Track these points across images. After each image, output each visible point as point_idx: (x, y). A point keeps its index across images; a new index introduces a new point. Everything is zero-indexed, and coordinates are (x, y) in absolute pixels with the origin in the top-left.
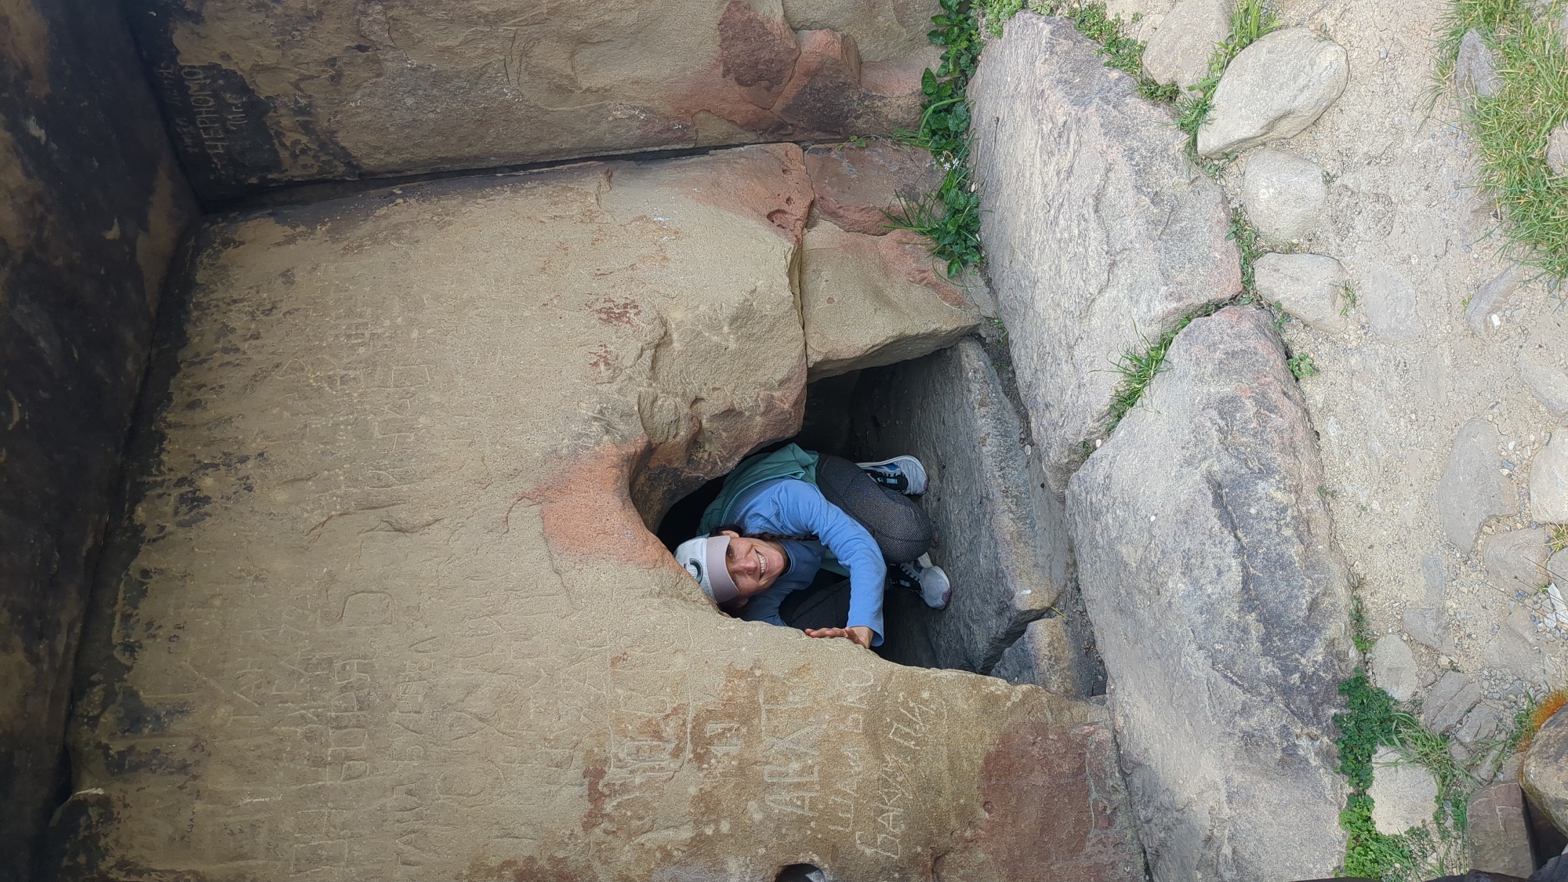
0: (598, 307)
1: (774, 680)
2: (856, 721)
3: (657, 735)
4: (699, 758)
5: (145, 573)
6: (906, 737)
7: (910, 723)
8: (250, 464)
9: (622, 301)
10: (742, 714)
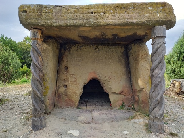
1: (78, 86)
3: (76, 79)
5: (91, 46)
8: (99, 52)
9: (111, 78)
10: (76, 84)
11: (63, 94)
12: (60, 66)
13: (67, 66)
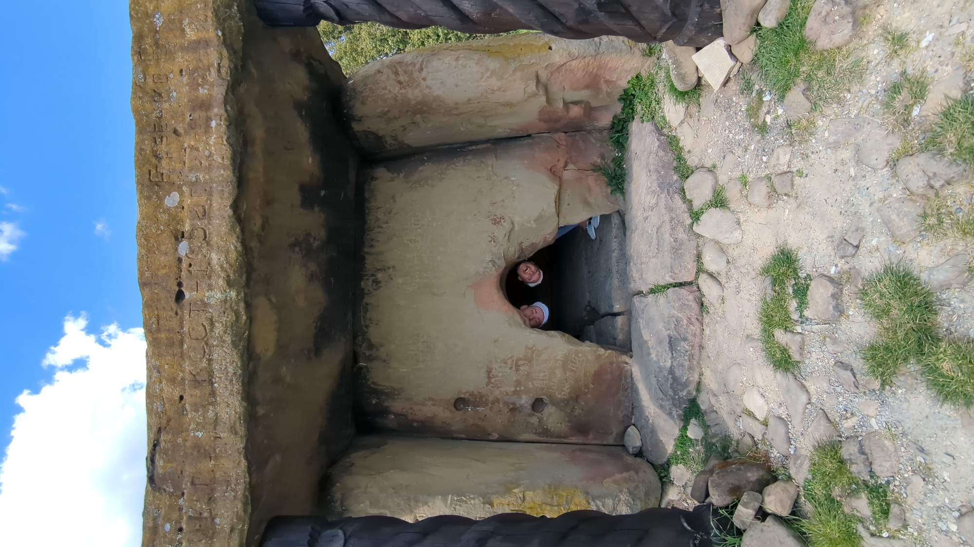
0: (492, 217)
1: (538, 350)
2: (560, 364)
3: (506, 363)
4: (517, 370)
5: (367, 304)
6: (574, 367)
7: (575, 363)
8: (391, 270)
9: (499, 216)
10: (529, 360)
11: (572, 411)
12: (453, 428)
13: (453, 401)
